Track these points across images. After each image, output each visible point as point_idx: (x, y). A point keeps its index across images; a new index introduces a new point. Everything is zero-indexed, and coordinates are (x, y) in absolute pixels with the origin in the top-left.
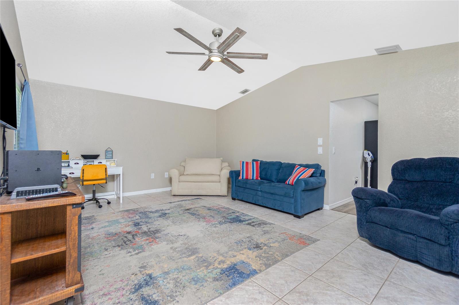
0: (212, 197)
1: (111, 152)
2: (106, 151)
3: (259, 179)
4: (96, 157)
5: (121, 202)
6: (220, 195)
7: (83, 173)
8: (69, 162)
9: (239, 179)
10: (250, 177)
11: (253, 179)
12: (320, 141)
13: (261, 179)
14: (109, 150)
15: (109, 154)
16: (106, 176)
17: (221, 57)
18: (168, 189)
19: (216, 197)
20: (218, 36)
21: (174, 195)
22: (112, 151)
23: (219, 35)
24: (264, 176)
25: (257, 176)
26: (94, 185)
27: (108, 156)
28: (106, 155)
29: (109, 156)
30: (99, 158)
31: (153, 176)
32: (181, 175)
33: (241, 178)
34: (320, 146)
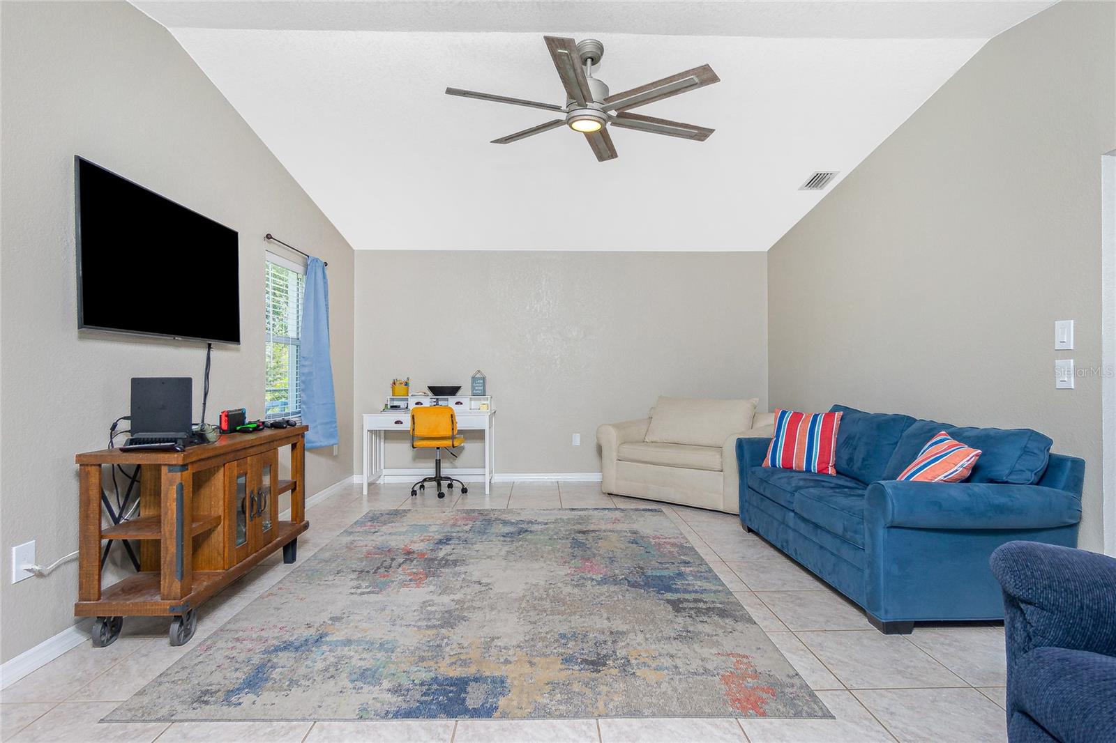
0: (700, 512)
1: (482, 381)
2: (474, 379)
3: (831, 471)
4: (453, 391)
5: (487, 492)
6: (721, 509)
7: (414, 423)
8: (407, 400)
9: (763, 466)
10: (799, 461)
11: (808, 470)
12: (1065, 334)
13: (838, 472)
14: (478, 376)
15: (480, 386)
16: (453, 433)
17: (597, 119)
18: (595, 477)
19: (709, 513)
20: (589, 61)
21: (609, 494)
22: (484, 379)
23: (592, 60)
24: (844, 464)
25: (823, 461)
26: (438, 448)
27: (477, 390)
28: (473, 388)
29: (479, 390)
30: (460, 393)
31: (577, 440)
32: (625, 443)
33: (768, 462)
34: (1066, 353)
